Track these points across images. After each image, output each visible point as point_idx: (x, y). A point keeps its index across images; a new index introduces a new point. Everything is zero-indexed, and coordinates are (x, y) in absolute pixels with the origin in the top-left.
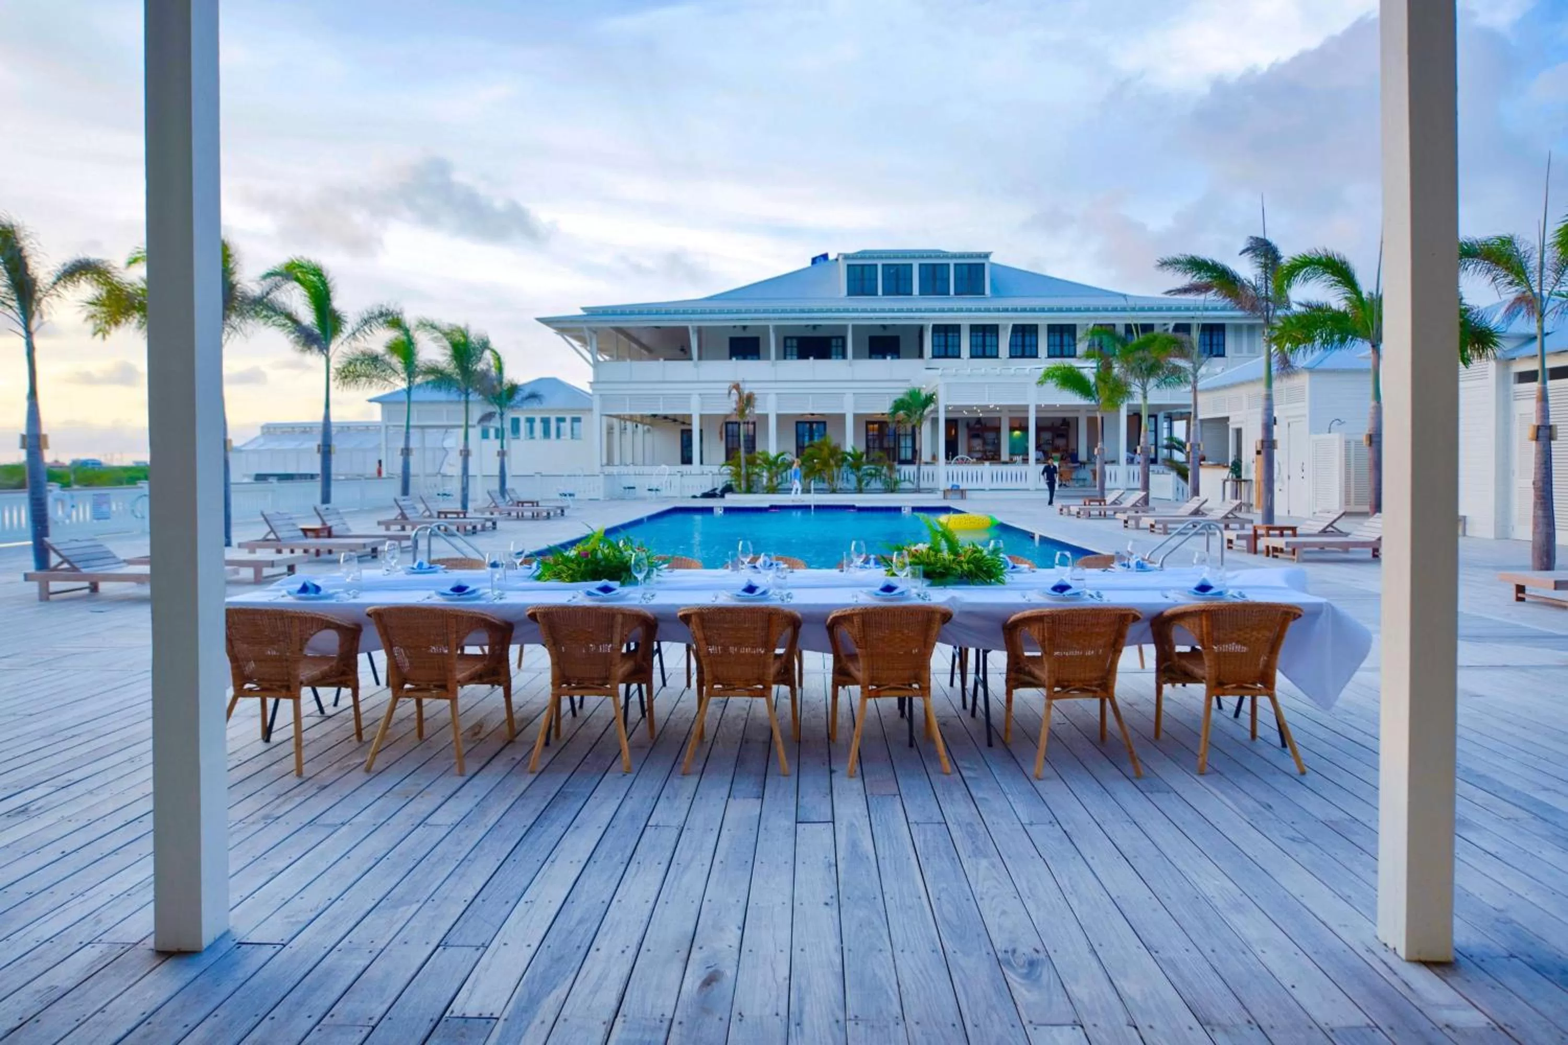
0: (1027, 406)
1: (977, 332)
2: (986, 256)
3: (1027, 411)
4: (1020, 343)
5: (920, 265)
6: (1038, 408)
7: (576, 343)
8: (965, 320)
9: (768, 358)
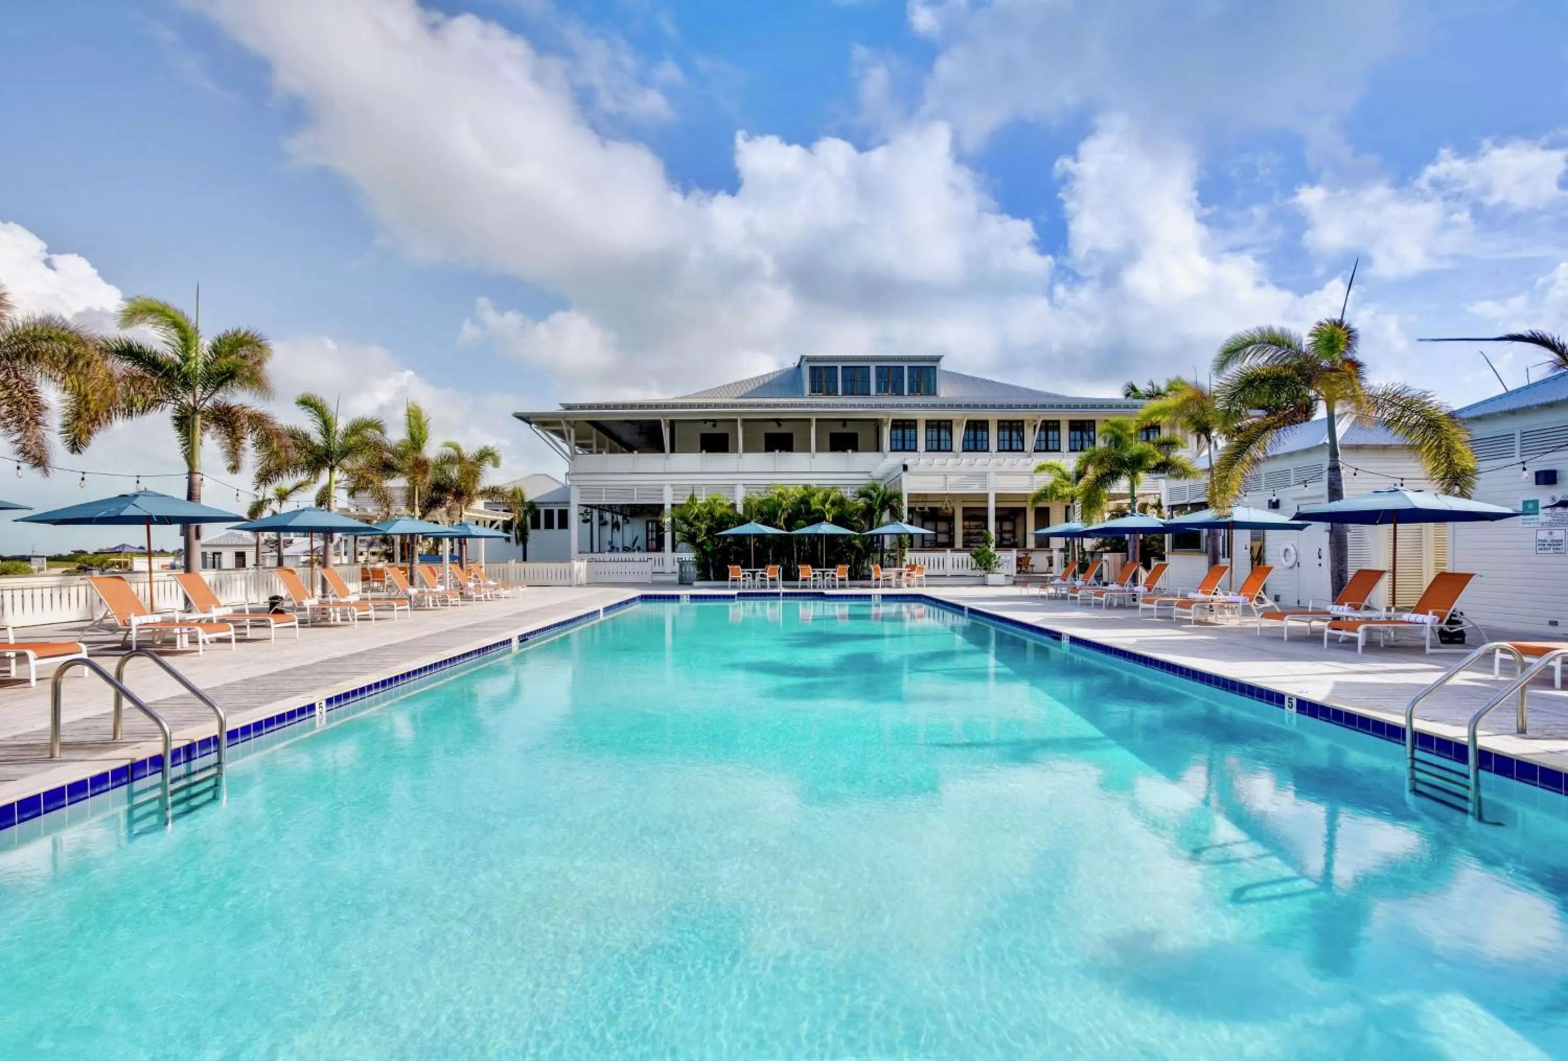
0: (986, 495)
1: (932, 427)
2: (938, 359)
3: (987, 501)
4: (972, 437)
5: (877, 367)
6: (998, 496)
7: (558, 440)
8: (922, 416)
9: (736, 451)
